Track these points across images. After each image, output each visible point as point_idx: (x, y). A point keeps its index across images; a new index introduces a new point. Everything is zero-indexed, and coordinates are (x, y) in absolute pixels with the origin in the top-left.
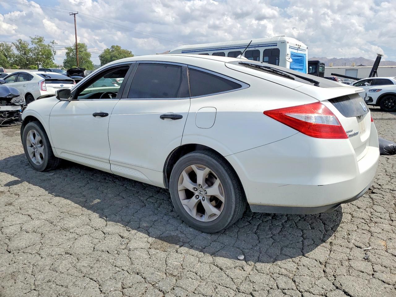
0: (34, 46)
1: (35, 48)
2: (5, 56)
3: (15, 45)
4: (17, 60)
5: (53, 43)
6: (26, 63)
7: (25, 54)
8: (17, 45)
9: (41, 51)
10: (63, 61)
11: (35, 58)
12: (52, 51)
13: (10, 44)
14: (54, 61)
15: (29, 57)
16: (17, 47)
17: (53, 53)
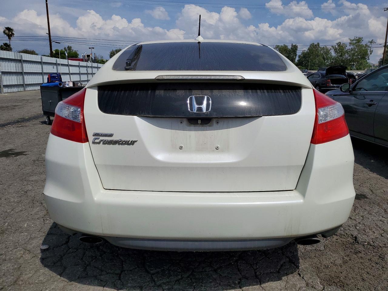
0: (352, 47)
1: (352, 49)
2: (324, 58)
3: (334, 48)
4: (333, 62)
5: (371, 42)
6: (340, 64)
7: (341, 56)
8: (336, 48)
9: (357, 52)
10: (379, 60)
11: (349, 59)
12: (369, 51)
13: (329, 47)
14: (368, 61)
15: (344, 58)
16: (336, 50)
17: (369, 53)
